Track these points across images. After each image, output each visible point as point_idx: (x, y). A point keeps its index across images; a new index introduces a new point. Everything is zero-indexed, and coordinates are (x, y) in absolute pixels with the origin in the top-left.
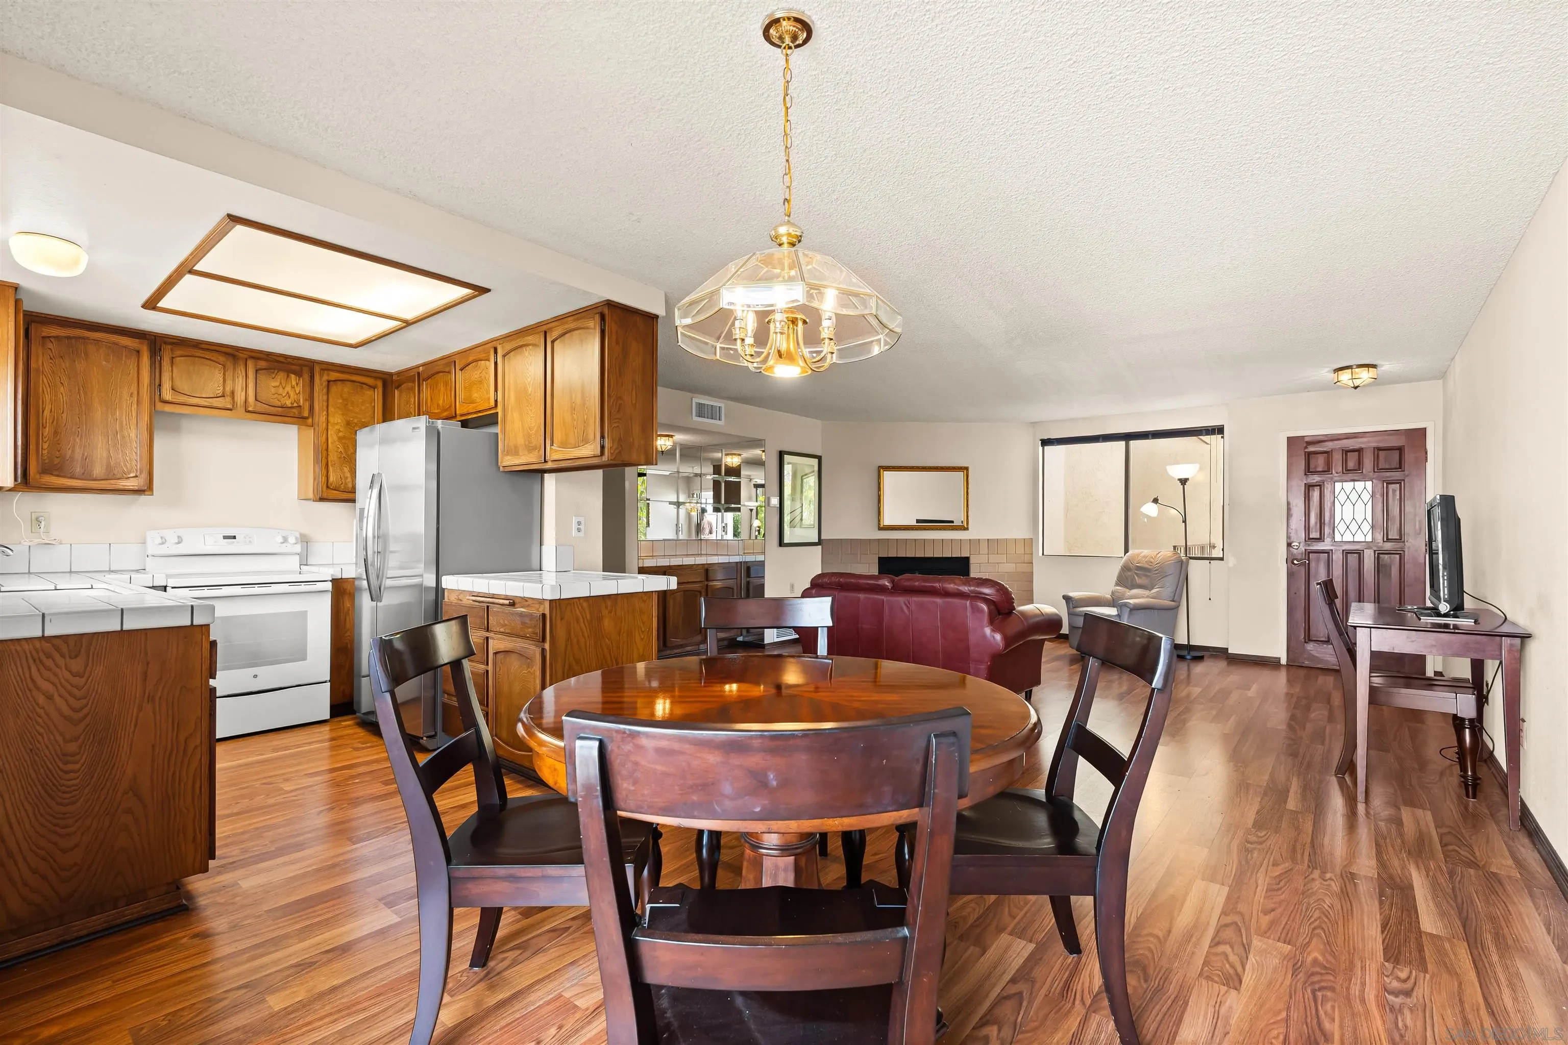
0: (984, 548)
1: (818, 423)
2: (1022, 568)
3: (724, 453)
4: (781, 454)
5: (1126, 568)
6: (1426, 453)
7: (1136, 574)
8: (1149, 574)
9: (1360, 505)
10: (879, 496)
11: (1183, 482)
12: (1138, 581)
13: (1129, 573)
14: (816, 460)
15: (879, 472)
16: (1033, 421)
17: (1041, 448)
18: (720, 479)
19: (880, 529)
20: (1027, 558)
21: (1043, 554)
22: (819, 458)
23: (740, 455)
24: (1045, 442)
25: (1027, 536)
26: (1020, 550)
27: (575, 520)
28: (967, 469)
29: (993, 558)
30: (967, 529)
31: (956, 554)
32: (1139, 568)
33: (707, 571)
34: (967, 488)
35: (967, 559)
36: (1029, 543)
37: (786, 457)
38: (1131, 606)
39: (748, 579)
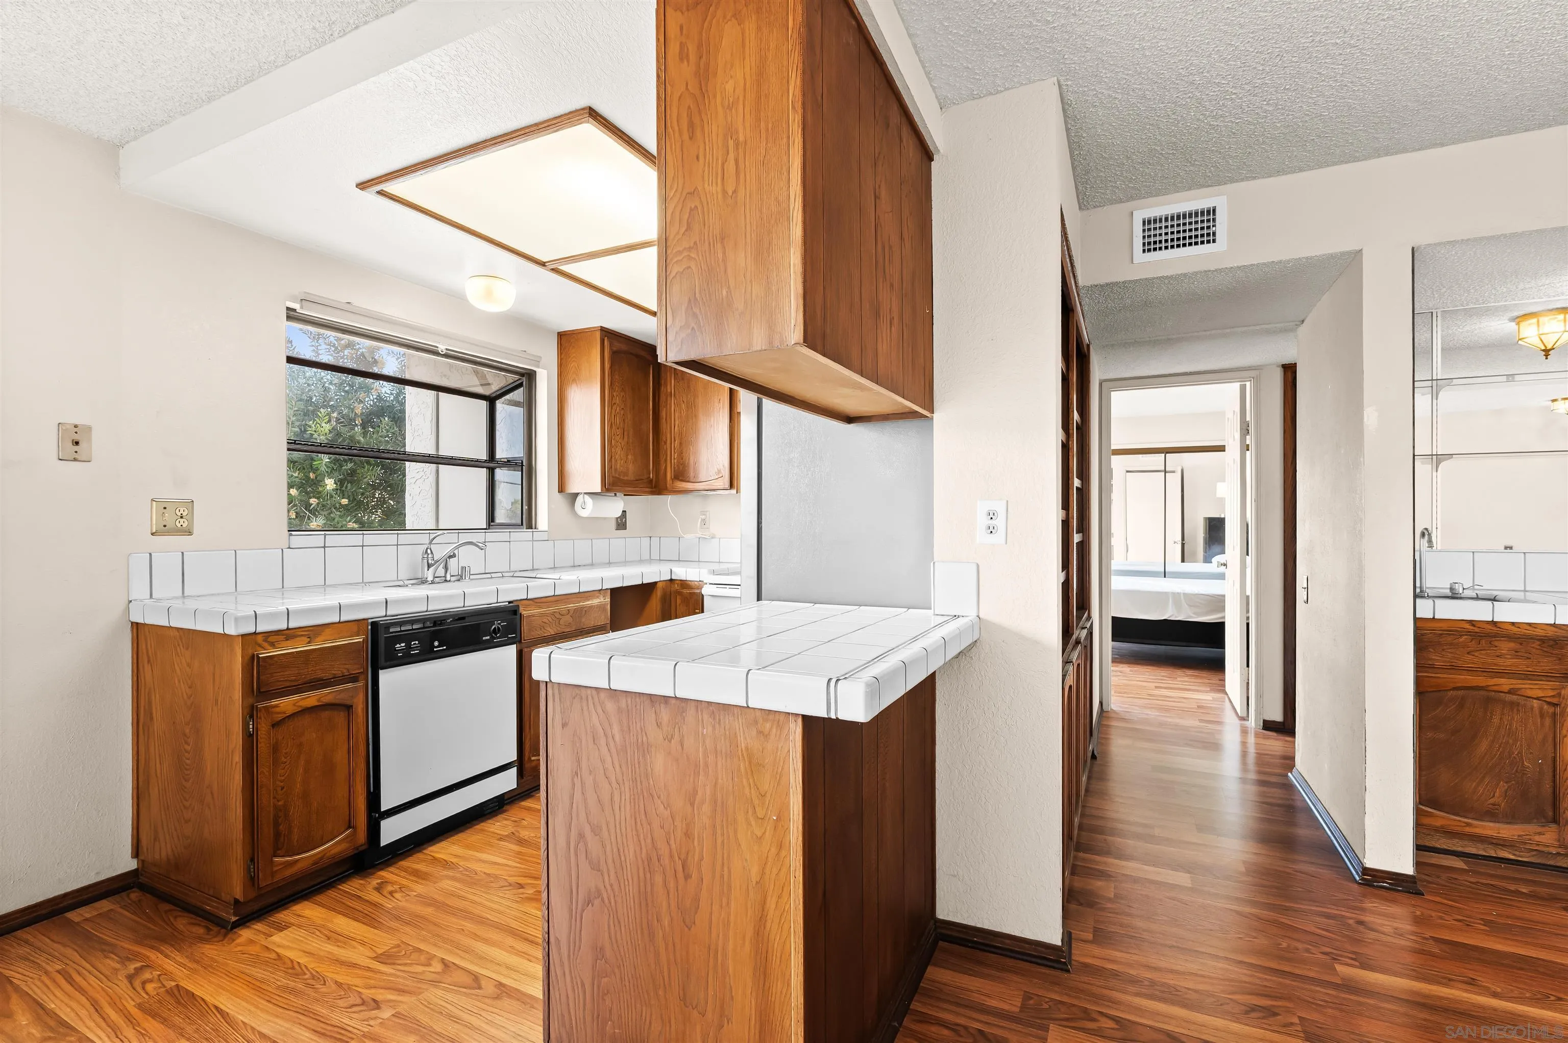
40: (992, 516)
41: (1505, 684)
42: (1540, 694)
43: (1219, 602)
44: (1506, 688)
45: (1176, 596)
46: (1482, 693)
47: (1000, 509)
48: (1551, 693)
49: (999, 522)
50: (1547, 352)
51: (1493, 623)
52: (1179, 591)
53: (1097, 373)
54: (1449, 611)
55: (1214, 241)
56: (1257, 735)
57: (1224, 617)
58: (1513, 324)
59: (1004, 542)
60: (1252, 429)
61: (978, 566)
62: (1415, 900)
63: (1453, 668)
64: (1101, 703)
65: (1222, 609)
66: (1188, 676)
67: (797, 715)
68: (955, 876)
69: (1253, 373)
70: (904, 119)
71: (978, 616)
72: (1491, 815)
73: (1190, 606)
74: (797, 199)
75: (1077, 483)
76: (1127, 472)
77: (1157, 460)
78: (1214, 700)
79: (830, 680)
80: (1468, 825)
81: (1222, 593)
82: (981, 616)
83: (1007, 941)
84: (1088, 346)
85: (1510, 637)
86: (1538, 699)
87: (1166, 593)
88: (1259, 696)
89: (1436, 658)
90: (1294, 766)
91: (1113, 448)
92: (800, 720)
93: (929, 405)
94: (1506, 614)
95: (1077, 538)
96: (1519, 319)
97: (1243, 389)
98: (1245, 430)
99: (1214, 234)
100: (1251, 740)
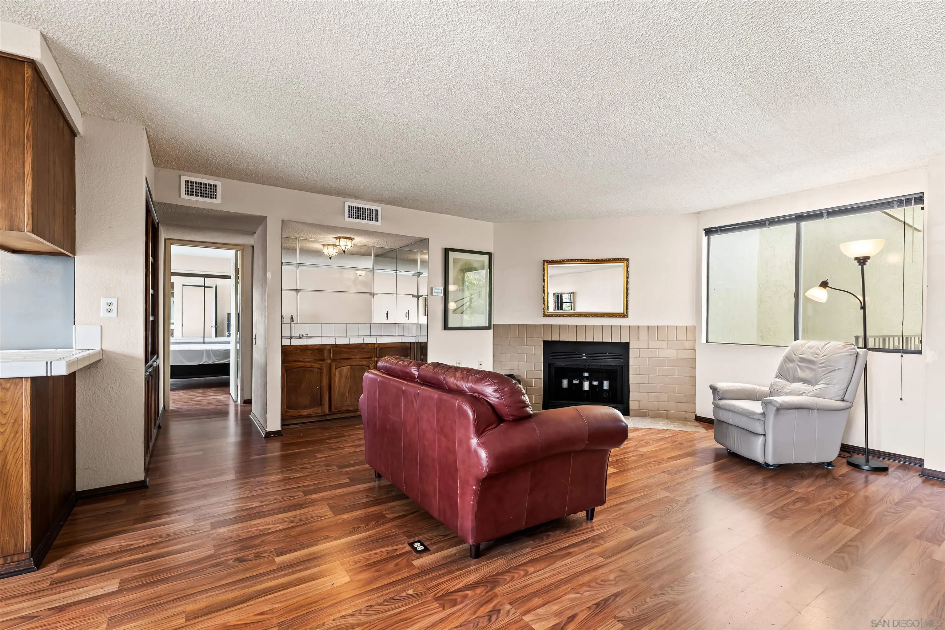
0: (644, 334)
1: (489, 226)
2: (687, 354)
4: (447, 251)
5: (788, 359)
7: (799, 366)
8: (814, 367)
11: (862, 261)
12: (801, 374)
13: (791, 365)
14: (487, 257)
15: (544, 265)
16: (695, 211)
17: (705, 238)
19: (545, 316)
20: (689, 345)
21: (707, 341)
22: (490, 255)
24: (709, 232)
25: (689, 322)
26: (682, 337)
27: (103, 302)
28: (627, 260)
29: (652, 344)
30: (626, 316)
31: (616, 340)
32: (803, 360)
34: (627, 278)
35: (627, 344)
36: (693, 330)
37: (451, 253)
38: (778, 405)
40: (109, 304)
41: (309, 364)
42: (317, 366)
43: (227, 354)
44: (309, 366)
45: (208, 351)
46: (303, 368)
47: (114, 301)
48: (320, 366)
49: (114, 307)
50: (330, 258)
51: (306, 345)
52: (209, 349)
53: (163, 235)
54: (295, 342)
55: (216, 198)
56: (241, 406)
57: (230, 361)
58: (322, 246)
59: (116, 316)
60: (240, 271)
61: (102, 326)
62: (280, 438)
63: (295, 361)
64: (164, 406)
65: (229, 357)
66: (213, 390)
67: (28, 378)
68: (87, 469)
69: (241, 248)
70: (65, 123)
71: (102, 349)
72: (305, 408)
73: (214, 356)
74: (29, 175)
75: (151, 291)
76: (183, 285)
77: (200, 281)
78: (225, 397)
79: (47, 363)
80: (299, 412)
81: (229, 349)
82: (103, 349)
83: (117, 488)
84: (158, 224)
85: (310, 350)
86: (317, 368)
87: (203, 351)
88: (242, 390)
89: (290, 358)
90: (251, 411)
91: (172, 271)
92: (29, 380)
93: (74, 253)
94: (310, 342)
95: (151, 318)
96: (324, 245)
97: (237, 253)
98: (237, 272)
99: (216, 195)
100: (239, 408)
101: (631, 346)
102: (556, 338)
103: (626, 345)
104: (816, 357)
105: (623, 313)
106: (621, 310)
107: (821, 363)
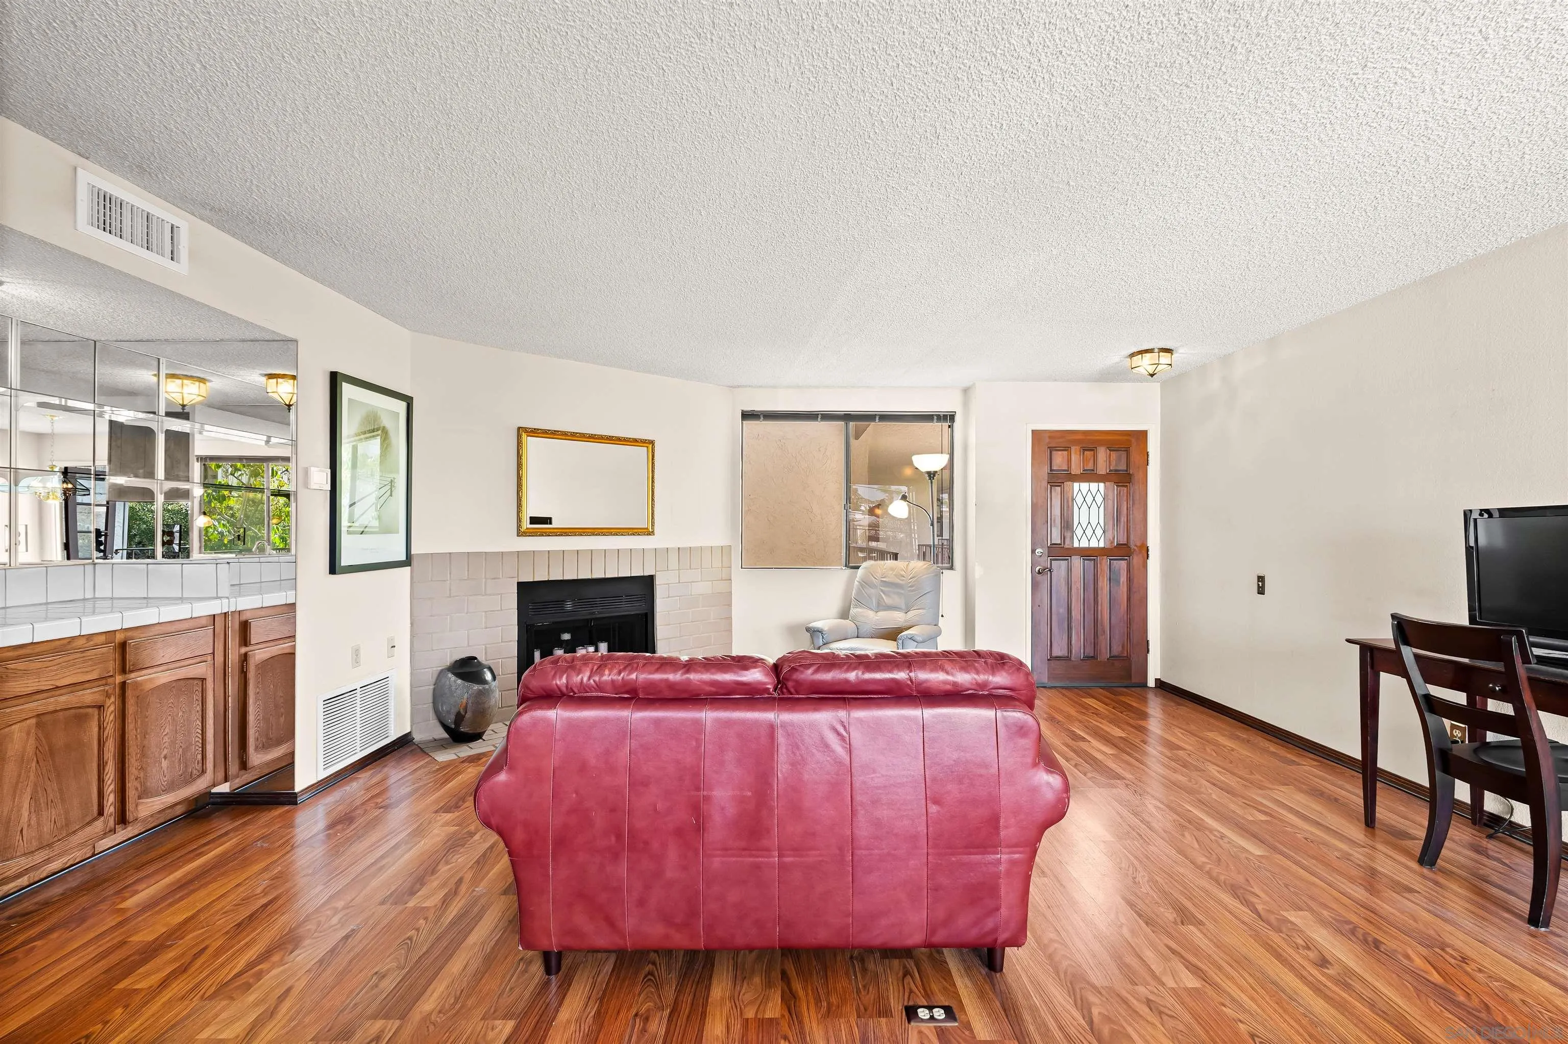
3: (164, 371)
4: (335, 379)
6: (1148, 455)
7: (882, 591)
9: (1094, 507)
10: (519, 478)
15: (519, 437)
18: (153, 426)
23: (202, 380)
32: (886, 583)
33: (123, 646)
39: (244, 650)
101: (658, 582)
102: (541, 576)
103: (649, 581)
104: (903, 580)
105: (647, 529)
106: (643, 524)
107: (910, 587)
